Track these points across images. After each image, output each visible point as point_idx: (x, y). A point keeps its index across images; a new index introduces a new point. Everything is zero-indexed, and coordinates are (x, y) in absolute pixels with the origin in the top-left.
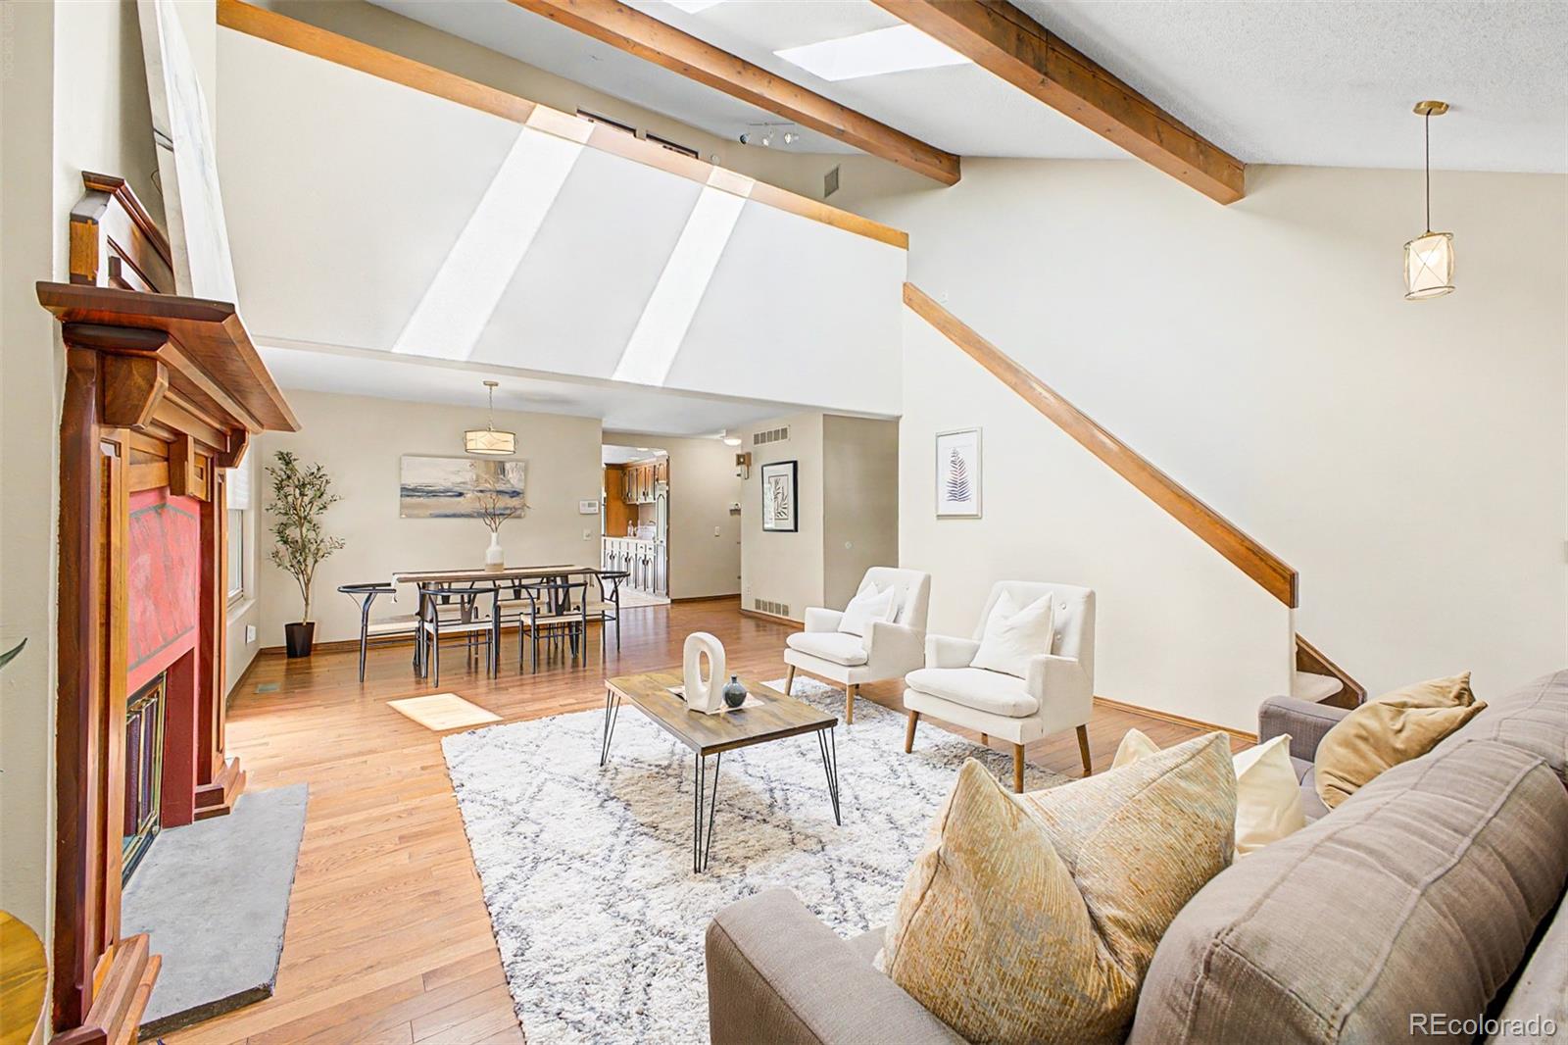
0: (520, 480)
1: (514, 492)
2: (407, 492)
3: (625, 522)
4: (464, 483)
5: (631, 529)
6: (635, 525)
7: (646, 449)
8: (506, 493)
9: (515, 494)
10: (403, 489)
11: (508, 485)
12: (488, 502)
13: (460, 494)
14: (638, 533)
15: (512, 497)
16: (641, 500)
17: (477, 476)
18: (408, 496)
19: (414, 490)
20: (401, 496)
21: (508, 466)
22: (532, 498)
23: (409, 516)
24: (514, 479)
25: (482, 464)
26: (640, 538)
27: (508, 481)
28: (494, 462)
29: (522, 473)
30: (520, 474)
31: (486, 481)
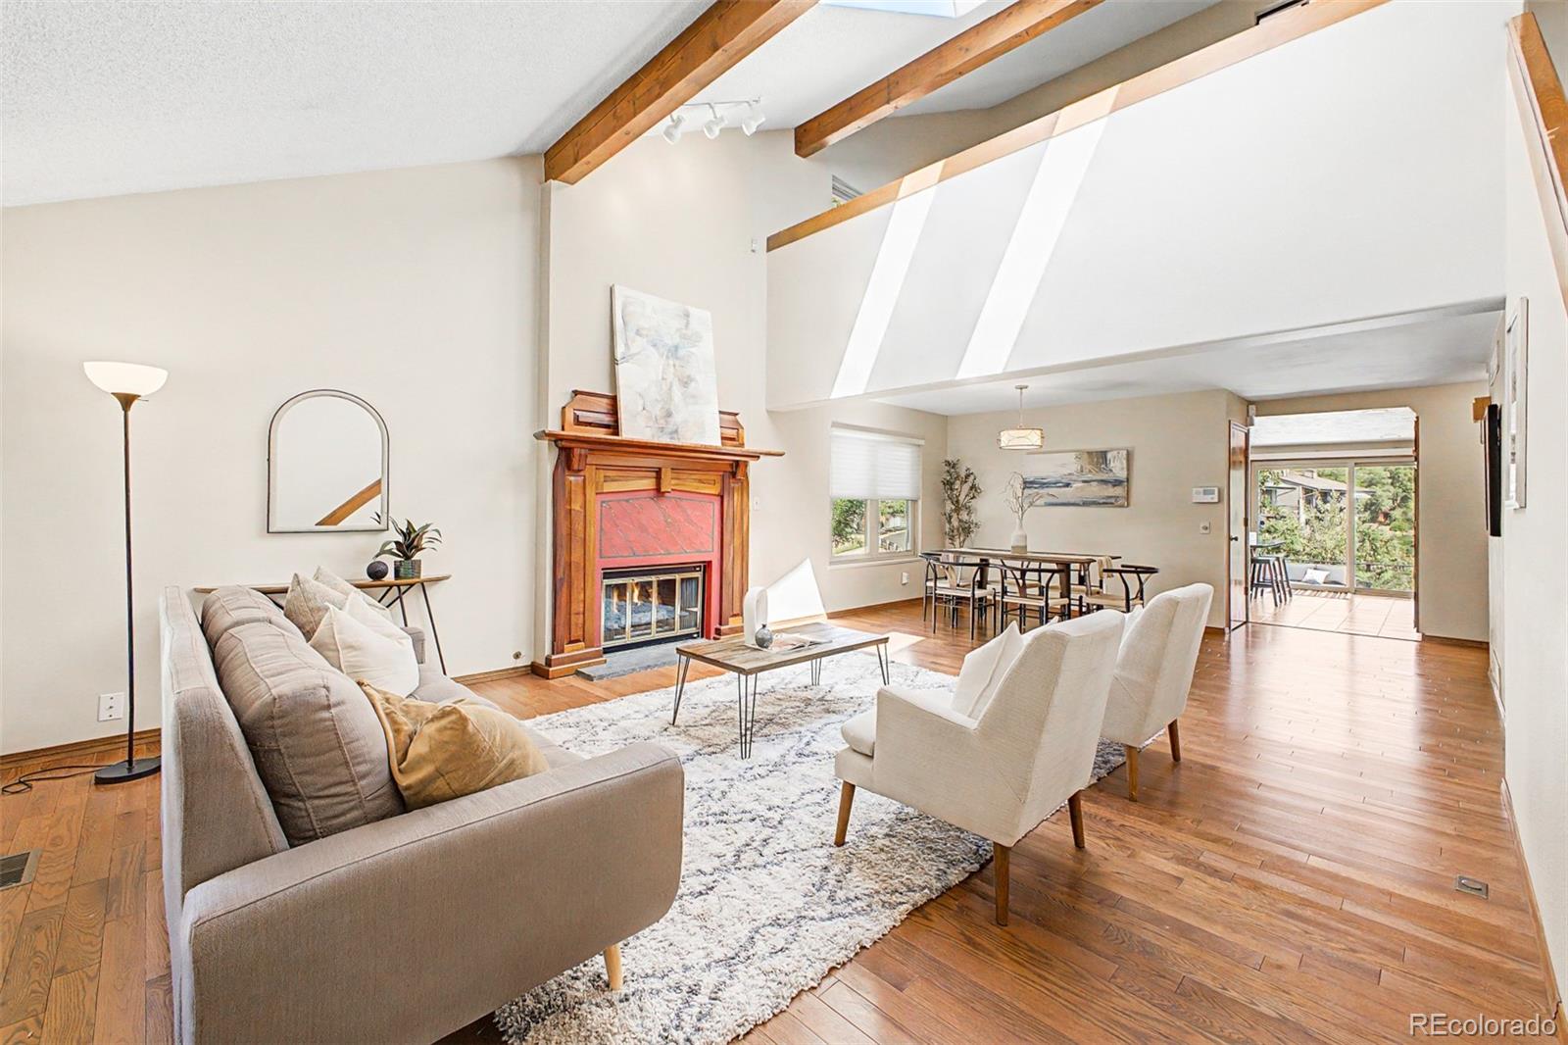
0: (1123, 469)
1: (1116, 480)
2: (1027, 484)
4: (1070, 474)
8: (1109, 482)
9: (1118, 483)
10: (1024, 482)
11: (1111, 474)
12: (1096, 491)
13: (1068, 485)
15: (1114, 486)
17: (1082, 467)
18: (1028, 488)
19: (1031, 483)
20: (1023, 488)
21: (1109, 456)
22: (1138, 488)
24: (1118, 469)
25: (1086, 456)
27: (1111, 470)
28: (1090, 453)
29: (1125, 462)
30: (1122, 463)
31: (1090, 471)
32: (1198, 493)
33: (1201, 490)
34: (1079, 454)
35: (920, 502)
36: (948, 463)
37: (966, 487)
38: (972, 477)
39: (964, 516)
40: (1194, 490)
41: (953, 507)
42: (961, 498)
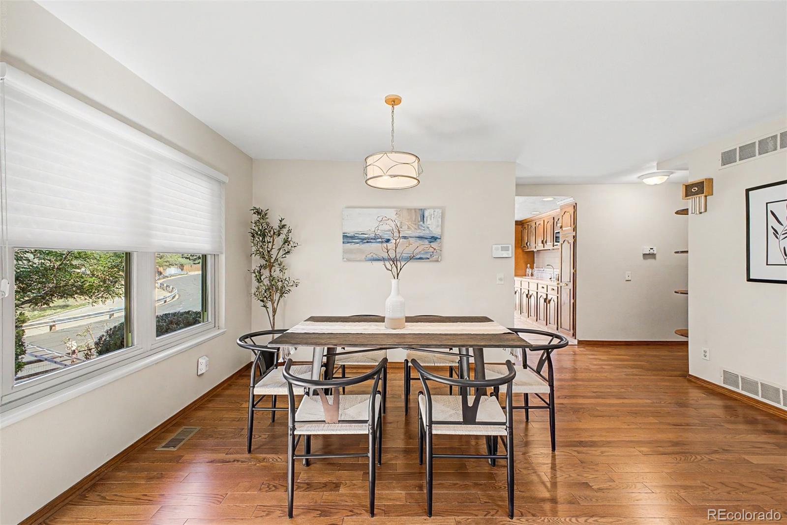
0: (438, 226)
1: (432, 237)
2: (348, 238)
3: (524, 265)
4: (390, 230)
5: (529, 271)
6: (532, 268)
7: (550, 199)
8: (426, 238)
9: (434, 239)
10: (345, 237)
11: (428, 232)
12: (414, 247)
13: (387, 241)
14: (535, 273)
15: (431, 242)
16: (540, 246)
17: (401, 224)
18: (348, 242)
19: (352, 237)
20: (343, 243)
21: (427, 214)
22: (448, 244)
23: (349, 260)
24: (432, 226)
25: (405, 213)
26: (537, 279)
27: (428, 228)
28: (409, 210)
29: (440, 220)
30: (438, 221)
31: (409, 228)
32: (497, 249)
33: (500, 246)
34: (399, 210)
35: (223, 258)
36: (258, 212)
37: (279, 241)
38: (285, 231)
39: (276, 273)
40: (494, 246)
41: (263, 262)
42: (274, 253)
